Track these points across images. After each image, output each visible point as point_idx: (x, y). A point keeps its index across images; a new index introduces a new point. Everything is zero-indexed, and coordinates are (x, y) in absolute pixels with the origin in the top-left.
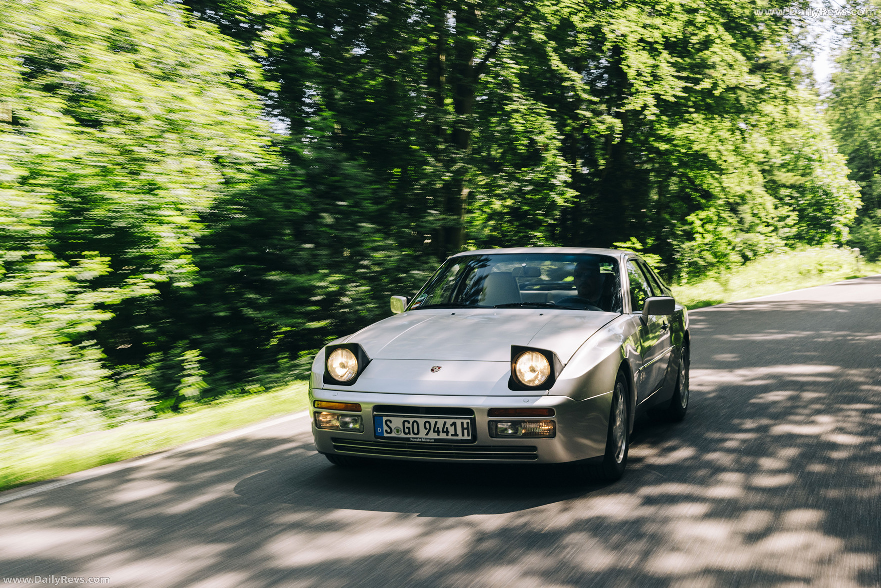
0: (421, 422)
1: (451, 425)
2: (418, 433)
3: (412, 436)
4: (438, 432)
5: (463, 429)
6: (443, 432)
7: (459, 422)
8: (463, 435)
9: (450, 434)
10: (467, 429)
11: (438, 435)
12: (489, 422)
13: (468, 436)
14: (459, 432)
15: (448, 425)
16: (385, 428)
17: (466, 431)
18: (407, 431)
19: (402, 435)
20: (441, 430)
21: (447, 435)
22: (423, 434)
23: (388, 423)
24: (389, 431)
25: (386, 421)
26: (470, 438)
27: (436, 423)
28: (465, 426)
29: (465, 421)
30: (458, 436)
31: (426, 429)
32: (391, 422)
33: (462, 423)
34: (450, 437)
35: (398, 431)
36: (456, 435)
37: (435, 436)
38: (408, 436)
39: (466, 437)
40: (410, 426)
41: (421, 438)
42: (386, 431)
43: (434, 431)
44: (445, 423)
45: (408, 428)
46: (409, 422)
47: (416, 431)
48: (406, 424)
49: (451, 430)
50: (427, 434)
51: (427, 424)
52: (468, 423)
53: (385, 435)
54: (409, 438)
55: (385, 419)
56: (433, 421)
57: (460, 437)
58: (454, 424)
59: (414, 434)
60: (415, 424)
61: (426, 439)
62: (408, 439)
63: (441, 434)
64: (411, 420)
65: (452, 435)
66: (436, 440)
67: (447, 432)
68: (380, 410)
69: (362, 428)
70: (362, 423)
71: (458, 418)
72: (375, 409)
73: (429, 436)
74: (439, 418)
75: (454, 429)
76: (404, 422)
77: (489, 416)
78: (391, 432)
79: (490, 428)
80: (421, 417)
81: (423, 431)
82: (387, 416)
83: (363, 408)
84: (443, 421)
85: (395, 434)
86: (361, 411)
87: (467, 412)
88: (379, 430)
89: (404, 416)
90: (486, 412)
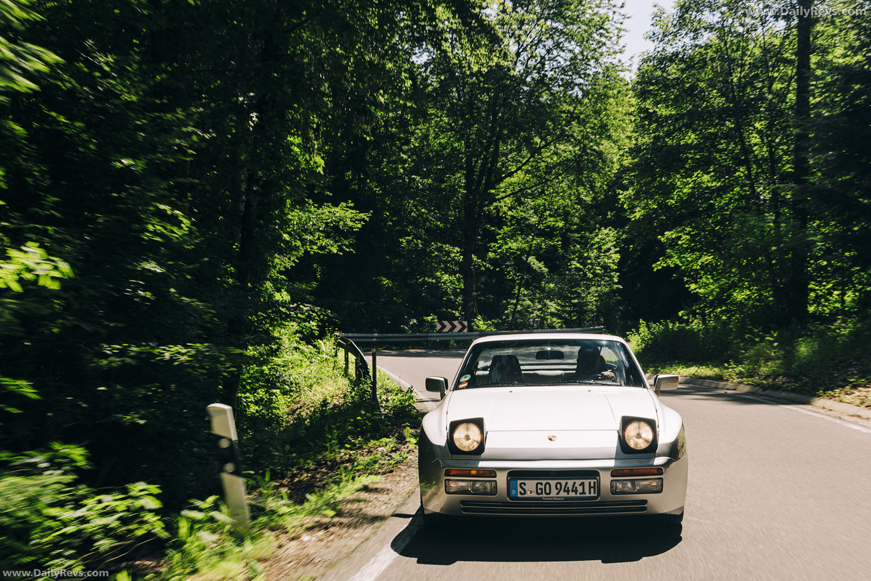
0: (553, 483)
1: (580, 485)
2: (550, 493)
3: (544, 495)
4: (568, 492)
5: (590, 487)
6: (573, 491)
7: (586, 482)
8: (590, 493)
9: (578, 493)
10: (594, 487)
11: (568, 494)
12: (612, 481)
13: (595, 493)
14: (587, 490)
15: (577, 485)
16: (519, 489)
17: (592, 490)
18: (539, 491)
19: (534, 495)
20: (570, 489)
21: (576, 494)
22: (554, 493)
23: (523, 485)
24: (523, 492)
25: (521, 484)
26: (596, 495)
27: (567, 483)
28: (592, 485)
29: (592, 481)
31: (557, 489)
32: (525, 484)
33: (590, 483)
34: (578, 495)
35: (531, 492)
36: (584, 493)
37: (565, 494)
38: (541, 496)
39: (592, 494)
40: (543, 487)
41: (552, 497)
42: (520, 492)
43: (564, 491)
44: (575, 483)
45: (541, 489)
46: (541, 484)
47: (548, 491)
48: (539, 486)
49: (580, 489)
50: (558, 494)
51: (559, 486)
52: (594, 483)
53: (519, 495)
54: (542, 498)
55: (519, 482)
56: (563, 482)
57: (587, 495)
58: (583, 484)
59: (546, 493)
60: (548, 485)
61: (557, 498)
62: (541, 499)
63: (570, 493)
64: (544, 482)
65: (580, 493)
66: (566, 498)
67: (576, 491)
68: (515, 475)
69: (494, 490)
70: (496, 487)
71: (585, 479)
72: (510, 474)
73: (560, 495)
74: (569, 479)
75: (583, 489)
76: (537, 484)
77: (612, 476)
78: (525, 493)
79: (612, 487)
80: (553, 479)
81: (555, 491)
82: (522, 479)
83: (498, 474)
84: (572, 482)
85: (528, 494)
86: (495, 476)
87: (592, 474)
88: (514, 492)
89: (537, 479)
90: (609, 473)
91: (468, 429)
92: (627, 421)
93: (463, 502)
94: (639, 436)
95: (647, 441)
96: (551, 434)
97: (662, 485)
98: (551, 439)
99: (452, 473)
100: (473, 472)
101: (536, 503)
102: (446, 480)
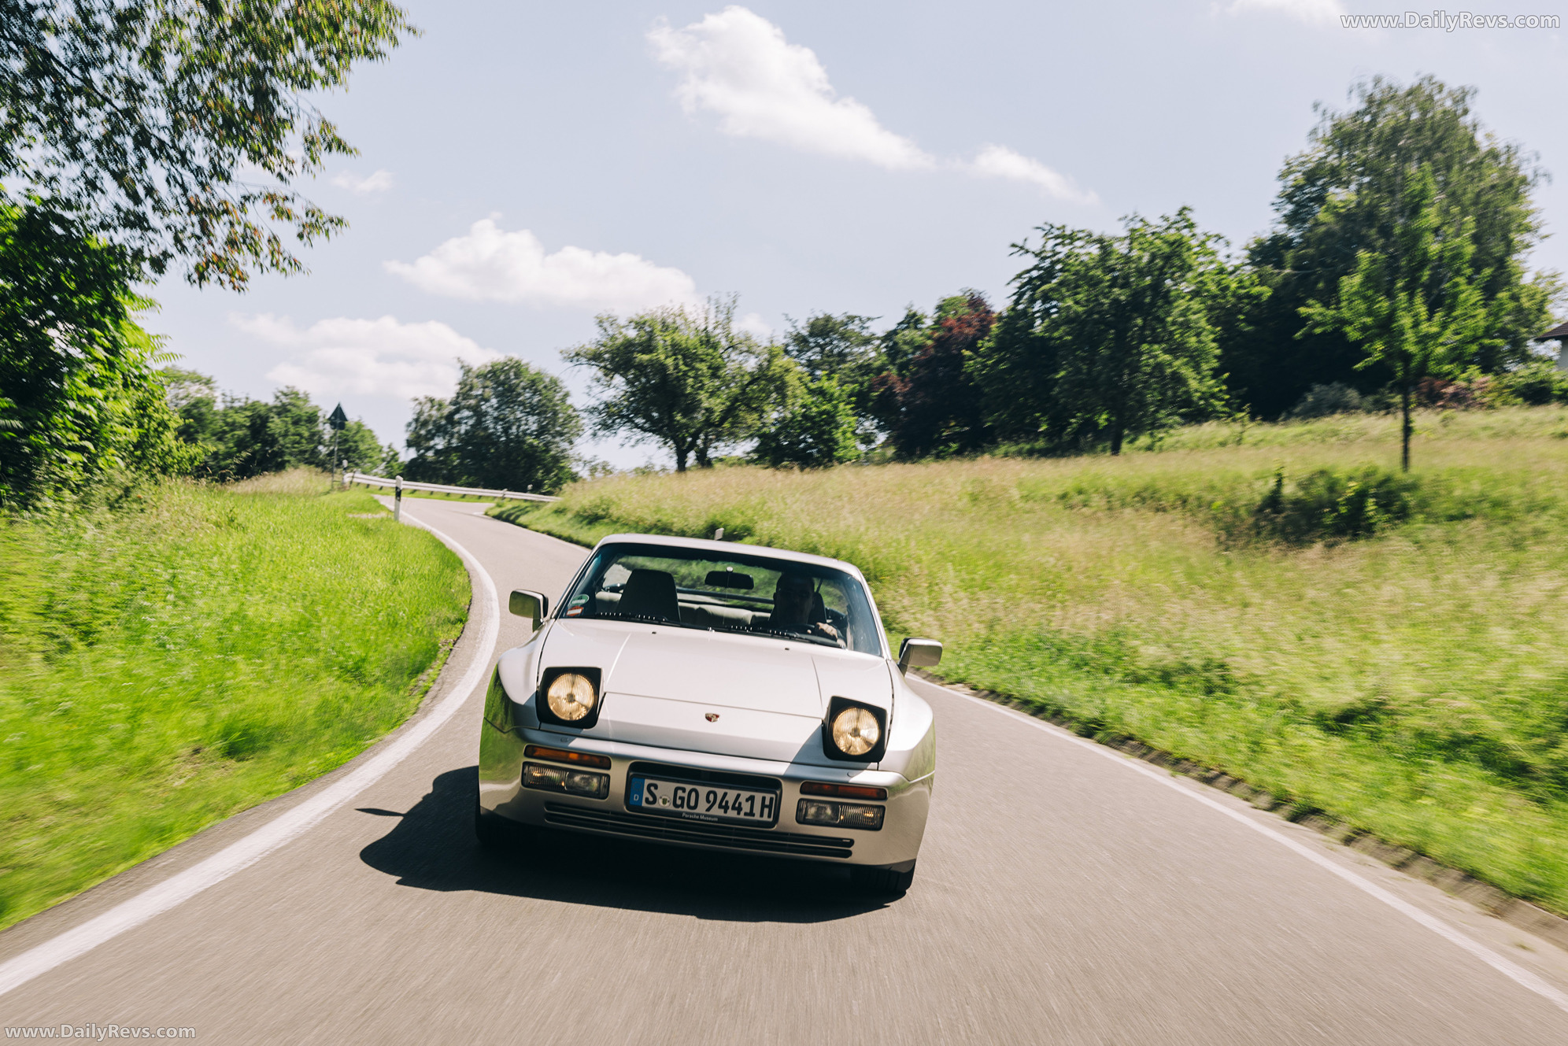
0: (703, 791)
1: (747, 800)
2: (695, 807)
3: (685, 809)
4: (726, 808)
5: (763, 806)
6: (733, 808)
7: (758, 796)
8: (762, 815)
9: (742, 813)
10: (770, 807)
11: (725, 812)
12: (801, 800)
13: (769, 816)
14: (757, 809)
15: (742, 799)
16: (646, 794)
17: (766, 811)
18: (679, 802)
19: (672, 808)
20: (730, 804)
21: (739, 813)
22: (702, 807)
23: (652, 788)
24: (651, 799)
25: (649, 786)
26: (771, 820)
27: (725, 794)
28: (767, 802)
29: (768, 796)
30: (754, 815)
31: (708, 801)
32: (656, 787)
33: (764, 798)
34: (742, 816)
35: (665, 801)
36: (751, 813)
37: (720, 813)
38: (680, 809)
39: (765, 818)
40: (685, 795)
41: (699, 815)
42: (647, 799)
43: (720, 806)
44: (738, 796)
45: (682, 799)
46: (684, 790)
47: (692, 803)
48: (680, 793)
49: (746, 807)
50: (708, 810)
51: (712, 797)
52: (771, 799)
53: (644, 804)
54: (681, 813)
55: (647, 782)
56: (720, 792)
57: (757, 817)
58: (751, 799)
59: (689, 807)
60: (693, 794)
61: (706, 816)
62: (679, 815)
63: (730, 811)
64: (688, 787)
65: (746, 814)
66: (721, 819)
67: (739, 809)
68: (641, 769)
69: (604, 792)
70: (607, 786)
71: (756, 791)
72: (633, 767)
73: (712, 812)
74: (730, 788)
75: (750, 806)
76: (677, 789)
77: (802, 792)
78: (654, 801)
79: (799, 809)
80: (704, 785)
81: (704, 804)
82: (652, 778)
83: (614, 764)
84: (735, 792)
85: (660, 804)
86: (609, 768)
87: (770, 784)
88: (636, 797)
89: (678, 782)
90: (798, 787)
91: (573, 684)
92: (839, 705)
93: (550, 804)
94: (856, 732)
95: (867, 743)
96: (712, 711)
97: (882, 818)
98: (709, 719)
99: (537, 754)
100: (574, 756)
101: (671, 821)
102: (525, 764)
